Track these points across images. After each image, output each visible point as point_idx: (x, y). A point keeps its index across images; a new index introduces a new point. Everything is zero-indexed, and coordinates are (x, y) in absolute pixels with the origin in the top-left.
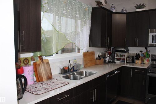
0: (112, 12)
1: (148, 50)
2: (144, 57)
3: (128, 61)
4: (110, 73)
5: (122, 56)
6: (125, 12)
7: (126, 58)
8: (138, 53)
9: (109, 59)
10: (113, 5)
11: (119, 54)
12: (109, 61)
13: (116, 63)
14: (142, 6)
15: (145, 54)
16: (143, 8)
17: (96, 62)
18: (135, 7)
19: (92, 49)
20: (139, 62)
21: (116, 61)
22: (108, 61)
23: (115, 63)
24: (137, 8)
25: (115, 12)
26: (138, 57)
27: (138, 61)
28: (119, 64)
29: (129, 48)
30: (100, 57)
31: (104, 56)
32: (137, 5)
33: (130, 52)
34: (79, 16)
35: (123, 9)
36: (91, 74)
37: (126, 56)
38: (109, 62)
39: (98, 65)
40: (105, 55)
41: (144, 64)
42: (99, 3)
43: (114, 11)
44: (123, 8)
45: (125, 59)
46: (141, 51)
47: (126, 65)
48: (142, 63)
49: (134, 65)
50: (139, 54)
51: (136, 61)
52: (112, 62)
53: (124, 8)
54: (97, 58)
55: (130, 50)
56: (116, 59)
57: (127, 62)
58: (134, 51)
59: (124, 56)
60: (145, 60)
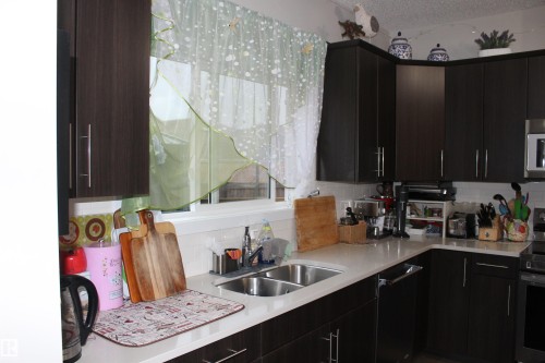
0: (396, 61)
1: (524, 194)
2: (510, 216)
3: (452, 231)
4: (389, 273)
5: (431, 212)
6: (440, 58)
7: (444, 220)
8: (486, 203)
9: (385, 224)
10: (399, 34)
11: (420, 204)
12: (385, 230)
13: (411, 239)
14: (501, 38)
15: (511, 206)
16: (505, 46)
17: (339, 232)
18: (478, 41)
19: (327, 189)
20: (493, 233)
21: (410, 231)
22: (381, 229)
23: (407, 236)
24: (484, 47)
25: (406, 58)
26: (486, 215)
27: (488, 230)
28: (420, 239)
29: (456, 184)
30: (353, 215)
31: (369, 214)
32: (484, 36)
33: (459, 198)
34: (282, 73)
35: (434, 50)
36: (321, 276)
37: (445, 215)
38: (387, 233)
39: (347, 243)
40: (371, 207)
41: (510, 241)
42: (351, 28)
43: (404, 56)
44: (435, 47)
45: (440, 224)
46: (498, 197)
47: (447, 243)
48: (500, 239)
49: (472, 245)
50: (490, 207)
51: (481, 232)
52: (394, 234)
53: (438, 45)
54: (342, 220)
55: (458, 191)
56: (412, 221)
57: (448, 235)
58: (472, 195)
59: (440, 212)
60: (512, 229)
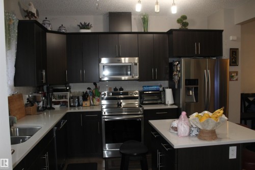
0: (46, 31)
1: (98, 86)
2: (94, 96)
3: (72, 104)
5: (61, 97)
6: (64, 31)
7: (68, 100)
9: (43, 104)
10: (46, 18)
11: (56, 94)
12: (43, 107)
13: (56, 109)
14: (87, 26)
15: (94, 92)
16: (88, 29)
17: (26, 110)
18: (79, 26)
19: (21, 90)
20: (87, 103)
21: (54, 106)
23: (54, 109)
24: (81, 28)
25: (50, 30)
26: (85, 97)
27: (86, 102)
28: (59, 109)
29: (71, 84)
30: (30, 102)
32: (81, 24)
33: (72, 90)
35: (60, 27)
37: (68, 98)
38: (45, 109)
39: (30, 115)
41: (94, 105)
43: (49, 29)
45: (66, 102)
46: (89, 88)
47: (70, 109)
48: (91, 105)
50: (86, 93)
52: (48, 108)
54: (26, 104)
57: (71, 106)
58: (78, 89)
59: (66, 97)
60: (95, 100)
